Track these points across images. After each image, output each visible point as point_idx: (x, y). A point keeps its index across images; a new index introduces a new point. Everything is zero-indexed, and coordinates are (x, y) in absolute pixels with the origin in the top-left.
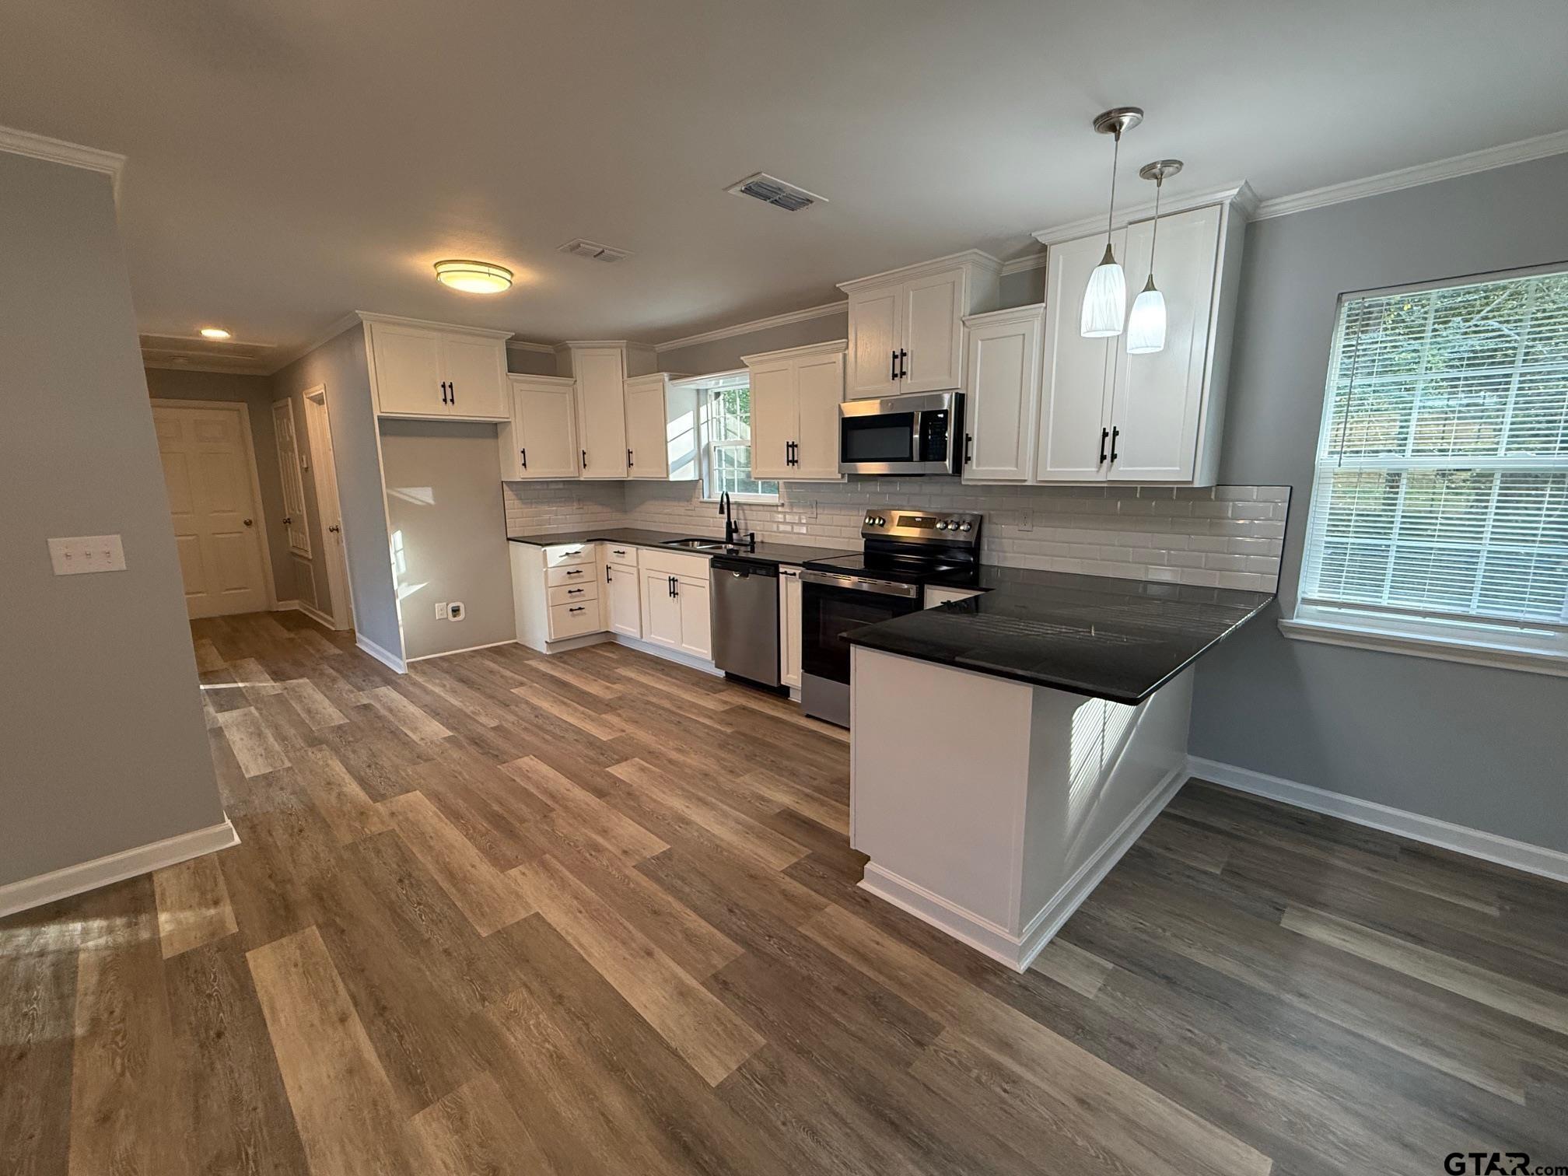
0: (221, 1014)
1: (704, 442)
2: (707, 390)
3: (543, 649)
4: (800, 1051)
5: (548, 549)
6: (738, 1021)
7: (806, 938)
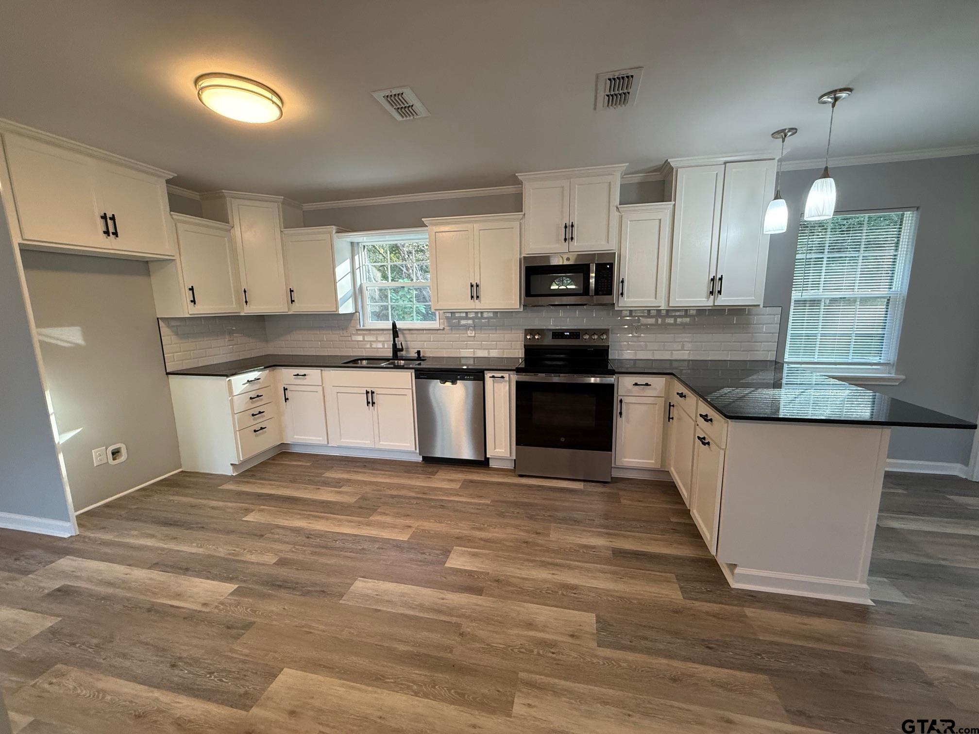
1: (358, 284)
2: (358, 243)
3: (229, 472)
5: (232, 378)
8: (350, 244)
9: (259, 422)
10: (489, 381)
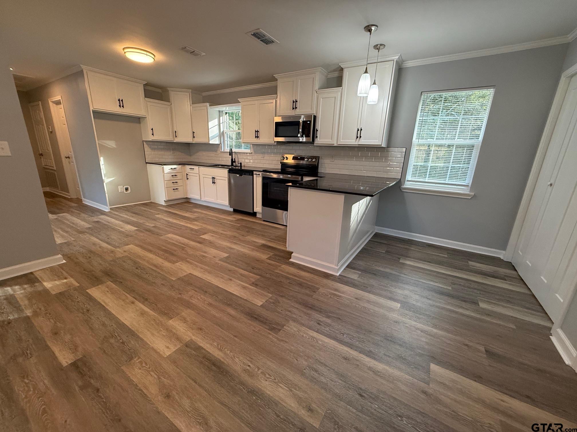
0: (86, 306)
1: (222, 130)
2: (222, 111)
3: (163, 204)
4: (282, 296)
5: (164, 166)
6: (262, 292)
7: (278, 273)
8: (218, 112)
9: (175, 186)
10: (255, 176)
